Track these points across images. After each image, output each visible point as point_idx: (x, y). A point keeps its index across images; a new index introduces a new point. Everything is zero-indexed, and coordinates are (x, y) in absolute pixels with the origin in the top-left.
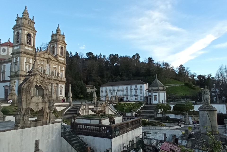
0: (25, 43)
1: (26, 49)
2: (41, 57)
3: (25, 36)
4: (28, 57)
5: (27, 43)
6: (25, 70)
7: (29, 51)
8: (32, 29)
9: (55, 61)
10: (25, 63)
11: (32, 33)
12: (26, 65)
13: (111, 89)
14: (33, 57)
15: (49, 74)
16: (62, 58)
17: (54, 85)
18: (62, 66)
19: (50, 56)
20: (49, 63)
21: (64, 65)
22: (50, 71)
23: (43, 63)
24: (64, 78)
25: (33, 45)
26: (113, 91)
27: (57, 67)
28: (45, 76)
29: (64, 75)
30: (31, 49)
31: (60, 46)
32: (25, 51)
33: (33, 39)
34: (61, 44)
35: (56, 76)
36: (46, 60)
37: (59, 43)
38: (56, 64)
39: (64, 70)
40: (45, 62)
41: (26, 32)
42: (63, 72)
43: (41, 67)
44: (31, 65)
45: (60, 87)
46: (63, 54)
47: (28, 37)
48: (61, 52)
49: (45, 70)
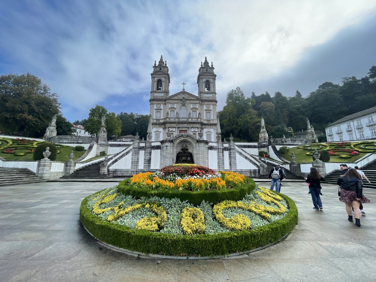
0: (155, 90)
1: (156, 96)
2: (172, 100)
3: (155, 83)
4: (159, 104)
6: (154, 118)
7: (159, 98)
8: (162, 73)
9: (193, 100)
10: (155, 111)
11: (163, 77)
12: (155, 113)
13: (351, 127)
14: (164, 102)
15: (186, 117)
16: (208, 94)
17: (193, 130)
18: (209, 105)
19: (186, 96)
20: (184, 104)
21: (213, 103)
22: (187, 113)
23: (175, 106)
24: (213, 120)
25: (164, 90)
26: (356, 130)
27: (197, 106)
28: (177, 120)
29: (213, 116)
30: (162, 95)
31: (204, 80)
32: (154, 98)
33: (164, 83)
34: (205, 77)
35: (195, 118)
36: (179, 101)
37: (202, 77)
38: (197, 103)
39: (213, 109)
40: (179, 104)
41: (156, 79)
42: (211, 113)
43: (173, 111)
44: (162, 111)
45: (206, 133)
46: (210, 89)
47: (159, 84)
48: (208, 88)
49: (177, 113)
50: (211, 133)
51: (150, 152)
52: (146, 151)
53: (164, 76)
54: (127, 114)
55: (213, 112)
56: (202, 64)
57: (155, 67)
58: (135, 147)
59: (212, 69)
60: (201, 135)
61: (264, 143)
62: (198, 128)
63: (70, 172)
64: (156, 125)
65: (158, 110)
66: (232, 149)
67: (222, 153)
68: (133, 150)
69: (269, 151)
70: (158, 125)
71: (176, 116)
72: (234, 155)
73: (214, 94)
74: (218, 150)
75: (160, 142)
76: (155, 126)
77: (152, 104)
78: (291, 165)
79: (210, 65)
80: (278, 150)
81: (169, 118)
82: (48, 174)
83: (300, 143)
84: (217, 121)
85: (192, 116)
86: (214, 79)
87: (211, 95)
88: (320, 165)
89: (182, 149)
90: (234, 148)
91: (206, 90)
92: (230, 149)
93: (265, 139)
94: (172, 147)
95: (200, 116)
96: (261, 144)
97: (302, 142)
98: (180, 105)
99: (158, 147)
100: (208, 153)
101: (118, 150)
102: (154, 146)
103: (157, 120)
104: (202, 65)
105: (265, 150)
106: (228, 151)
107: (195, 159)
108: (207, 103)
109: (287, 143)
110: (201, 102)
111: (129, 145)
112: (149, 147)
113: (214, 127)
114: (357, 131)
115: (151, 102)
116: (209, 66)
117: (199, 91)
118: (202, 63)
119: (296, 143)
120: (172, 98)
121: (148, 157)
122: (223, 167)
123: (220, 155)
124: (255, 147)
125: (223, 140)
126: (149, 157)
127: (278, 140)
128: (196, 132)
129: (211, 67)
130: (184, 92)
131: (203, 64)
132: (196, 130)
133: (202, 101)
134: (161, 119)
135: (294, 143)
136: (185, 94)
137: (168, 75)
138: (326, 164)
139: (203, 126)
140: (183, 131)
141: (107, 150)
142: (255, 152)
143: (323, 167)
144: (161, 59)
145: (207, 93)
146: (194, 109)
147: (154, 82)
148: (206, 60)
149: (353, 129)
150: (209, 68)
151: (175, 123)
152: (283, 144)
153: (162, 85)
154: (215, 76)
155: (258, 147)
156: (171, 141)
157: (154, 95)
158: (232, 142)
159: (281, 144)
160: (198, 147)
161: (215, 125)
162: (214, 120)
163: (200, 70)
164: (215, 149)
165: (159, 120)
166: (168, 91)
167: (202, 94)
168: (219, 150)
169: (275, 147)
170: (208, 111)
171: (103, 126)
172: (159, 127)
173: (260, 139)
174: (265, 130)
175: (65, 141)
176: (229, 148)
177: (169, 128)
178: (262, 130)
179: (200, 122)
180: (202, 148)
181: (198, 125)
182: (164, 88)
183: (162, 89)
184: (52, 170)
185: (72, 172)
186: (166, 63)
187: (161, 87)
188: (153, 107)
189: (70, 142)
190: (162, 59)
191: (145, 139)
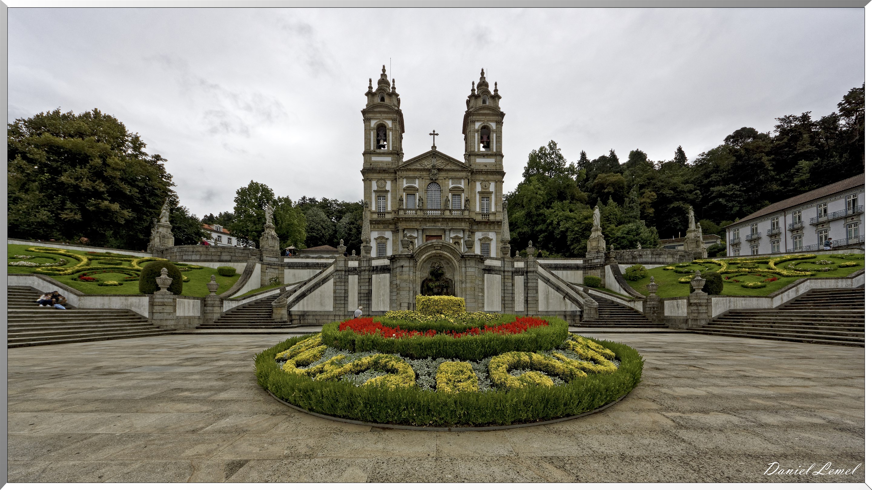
0: (372, 149)
1: (375, 162)
2: (410, 170)
3: (372, 133)
4: (381, 179)
5: (375, 147)
6: (373, 209)
7: (381, 166)
8: (386, 110)
9: (453, 170)
10: (374, 195)
11: (389, 119)
12: (375, 199)
13: (778, 228)
14: (393, 175)
15: (439, 208)
16: (486, 157)
17: (453, 235)
18: (488, 181)
19: (439, 161)
20: (436, 180)
21: (495, 177)
22: (442, 199)
23: (417, 184)
24: (494, 214)
25: (393, 147)
26: (787, 231)
27: (462, 185)
28: (420, 214)
29: (496, 204)
30: (388, 159)
31: (478, 125)
32: (371, 166)
33: (391, 133)
34: (481, 117)
35: (457, 210)
36: (424, 173)
37: (474, 117)
38: (461, 178)
39: (496, 191)
40: (424, 180)
41: (373, 123)
42: (491, 198)
43: (412, 194)
44: (389, 195)
45: (480, 240)
46: (491, 145)
47: (381, 134)
48: (485, 143)
49: (420, 199)
50: (491, 240)
51: (369, 279)
52: (362, 277)
53: (391, 115)
54: (317, 202)
55: (496, 196)
56: (473, 87)
57: (370, 96)
58: (338, 269)
59: (497, 99)
60: (470, 245)
61: (596, 261)
62: (464, 231)
63: (215, 318)
64: (378, 224)
65: (381, 193)
66: (530, 272)
67: (510, 281)
68: (335, 274)
69: (604, 276)
70: (383, 224)
71: (417, 204)
72: (535, 285)
73: (498, 158)
74: (502, 273)
75: (388, 258)
76: (376, 226)
77: (368, 179)
78: (645, 302)
79: (491, 89)
80: (622, 273)
81: (405, 210)
82: (171, 320)
83: (670, 260)
84: (503, 217)
85: (452, 205)
86: (500, 123)
87: (492, 160)
88: (702, 301)
89: (432, 273)
90: (535, 269)
91: (482, 149)
92: (527, 272)
93: (598, 252)
94: (412, 268)
95: (467, 206)
96: (589, 262)
97: (673, 257)
98: (427, 181)
99: (384, 269)
100: (483, 281)
101: (305, 274)
102: (377, 267)
103: (379, 213)
104: (473, 90)
105: (595, 274)
106: (523, 275)
107: (459, 290)
108: (482, 177)
109: (644, 260)
110: (470, 174)
111: (326, 266)
112: (366, 268)
113: (496, 228)
114: (789, 234)
115: (366, 175)
116: (489, 92)
117: (466, 151)
118: (473, 83)
119: (661, 260)
120: (409, 167)
121: (365, 288)
122: (513, 307)
123: (506, 284)
124: (577, 268)
125: (513, 255)
126: (367, 288)
127: (627, 253)
128: (460, 238)
129: (493, 93)
130: (434, 154)
131: (475, 88)
132: (461, 235)
133: (472, 172)
134: (388, 213)
135: (657, 260)
136: (437, 158)
137: (400, 114)
138: (714, 299)
139: (475, 227)
140: (432, 238)
141: (283, 274)
142: (577, 277)
143: (708, 304)
144: (384, 75)
145: (483, 155)
146: (456, 192)
147: (370, 129)
148: (483, 77)
149: (783, 230)
150: (489, 96)
151: (416, 220)
152: (634, 261)
153: (387, 136)
154: (502, 115)
155: (584, 268)
156: (411, 257)
157: (370, 159)
158: (531, 258)
159: (630, 261)
160: (463, 268)
161: (499, 223)
162: (497, 213)
163: (468, 102)
164: (497, 272)
165: (384, 214)
166: (401, 149)
167: (472, 158)
168: (506, 274)
169: (618, 268)
170: (485, 195)
171: (269, 227)
172: (384, 228)
173: (590, 252)
174: (600, 233)
175: (194, 257)
176: (525, 269)
177: (404, 230)
178: (593, 235)
179: (468, 217)
180: (473, 270)
181: (464, 225)
182: (393, 144)
183: (388, 147)
184: (180, 313)
185: (216, 316)
186: (394, 85)
187: (385, 140)
188: (371, 187)
189: (206, 259)
190: (386, 76)
191: (358, 253)
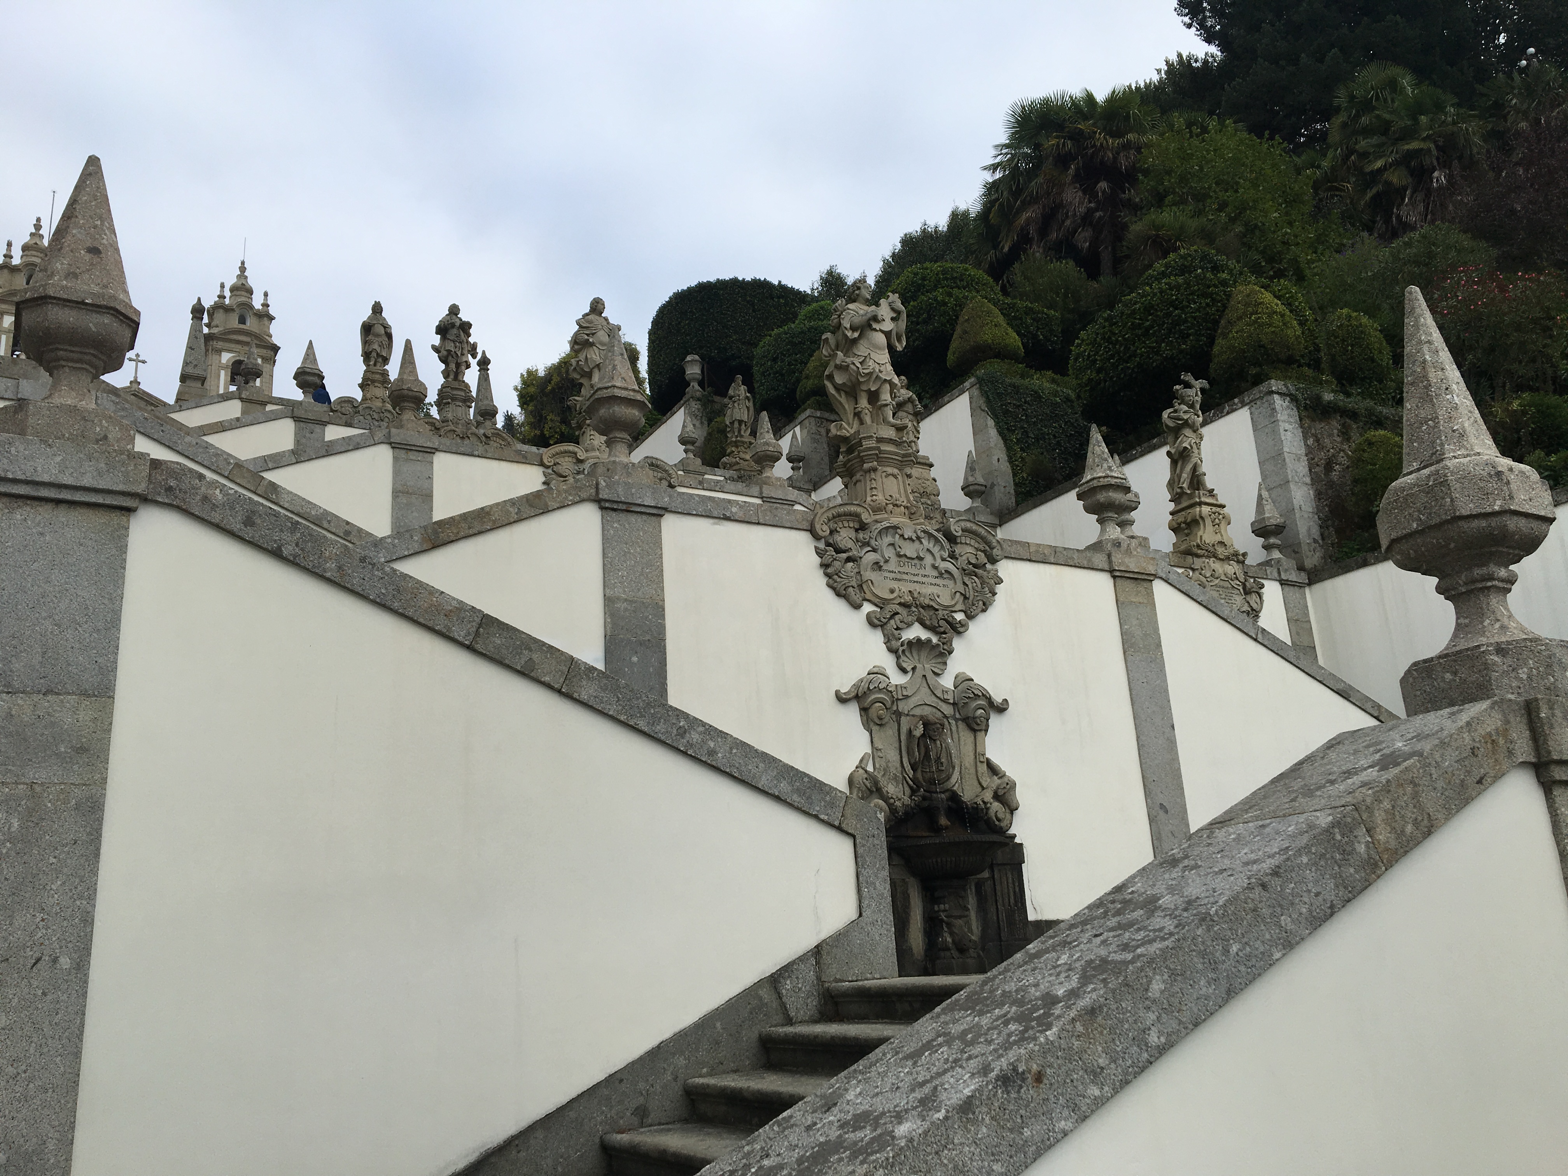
31: (226, 357)
34: (233, 346)
37: (220, 343)
59: (266, 319)
79: (257, 302)
86: (270, 360)
104: (222, 294)
116: (251, 307)
129: (259, 309)
144: (36, 235)
148: (242, 276)
150: (252, 312)
154: (275, 349)
